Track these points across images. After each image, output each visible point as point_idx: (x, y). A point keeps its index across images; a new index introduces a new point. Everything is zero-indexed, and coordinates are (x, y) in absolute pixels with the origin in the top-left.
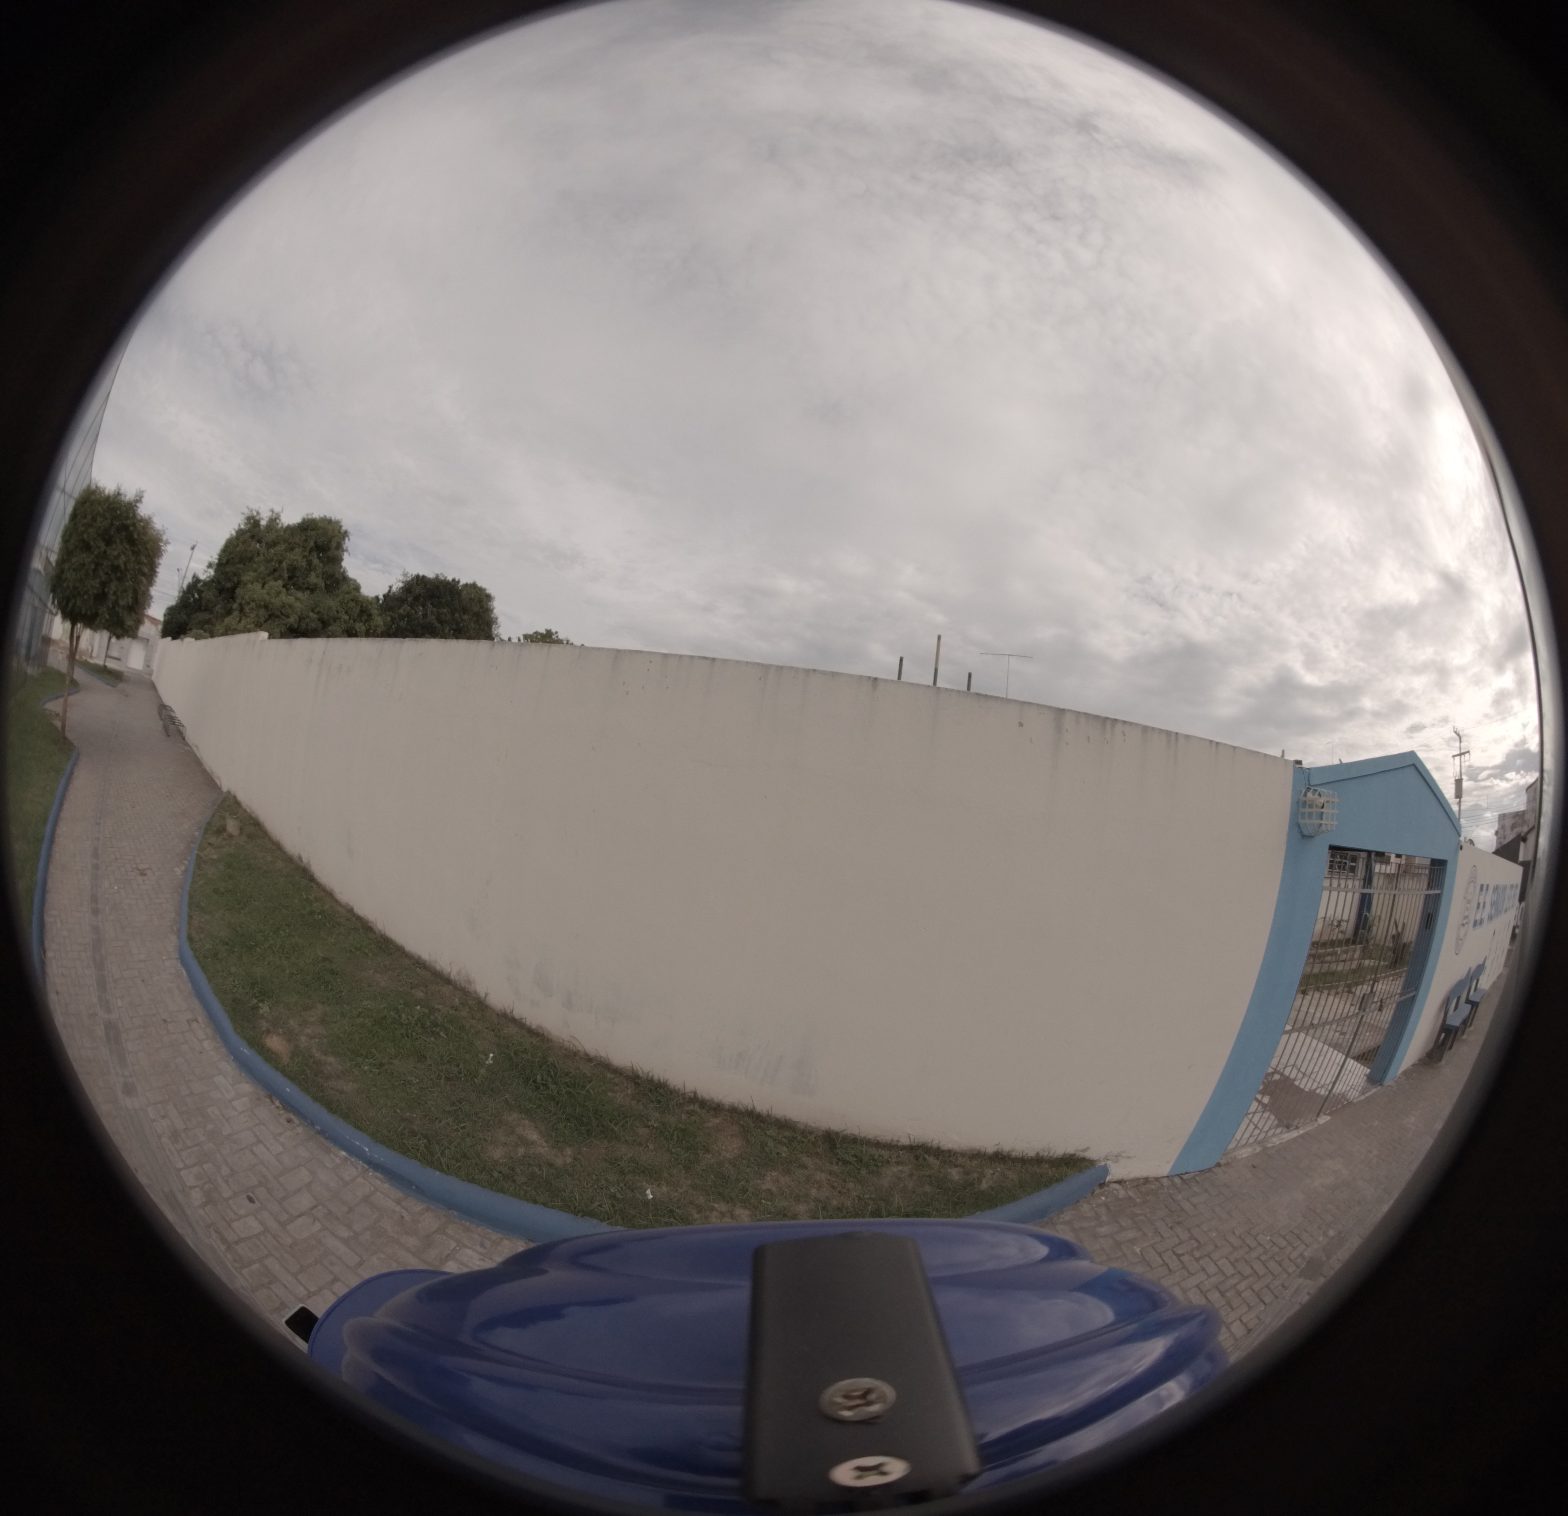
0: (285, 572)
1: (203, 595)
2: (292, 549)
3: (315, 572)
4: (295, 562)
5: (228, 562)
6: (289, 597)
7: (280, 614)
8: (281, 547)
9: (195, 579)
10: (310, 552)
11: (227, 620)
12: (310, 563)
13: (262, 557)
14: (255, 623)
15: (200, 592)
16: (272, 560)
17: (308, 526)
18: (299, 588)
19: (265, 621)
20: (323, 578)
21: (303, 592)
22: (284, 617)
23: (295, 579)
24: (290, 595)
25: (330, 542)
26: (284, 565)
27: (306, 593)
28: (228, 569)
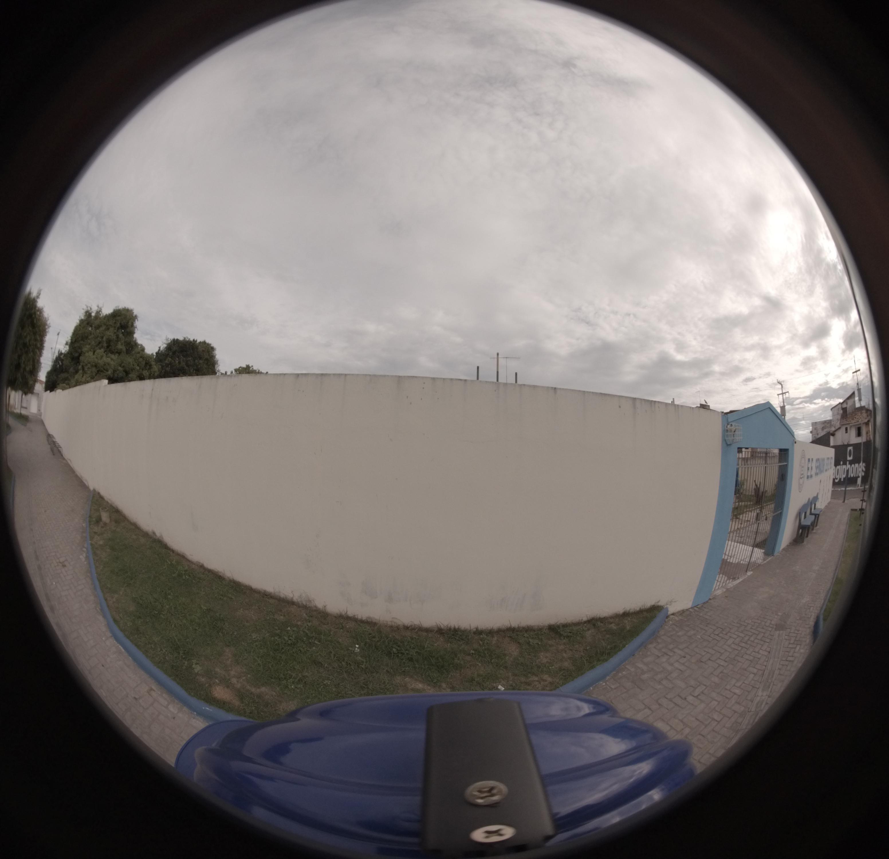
0: (105, 343)
1: (64, 362)
2: (108, 329)
3: (120, 342)
4: (110, 337)
5: (75, 341)
6: (108, 359)
7: (103, 369)
8: (102, 329)
9: (60, 352)
10: (117, 331)
11: (76, 376)
12: (118, 337)
13: (93, 336)
14: (91, 377)
15: (62, 360)
16: (98, 337)
17: (117, 314)
18: (112, 353)
19: (96, 375)
20: (125, 345)
21: (114, 355)
22: (105, 372)
23: (110, 347)
24: (108, 358)
25: (128, 322)
26: (104, 339)
27: (116, 355)
28: (76, 345)
